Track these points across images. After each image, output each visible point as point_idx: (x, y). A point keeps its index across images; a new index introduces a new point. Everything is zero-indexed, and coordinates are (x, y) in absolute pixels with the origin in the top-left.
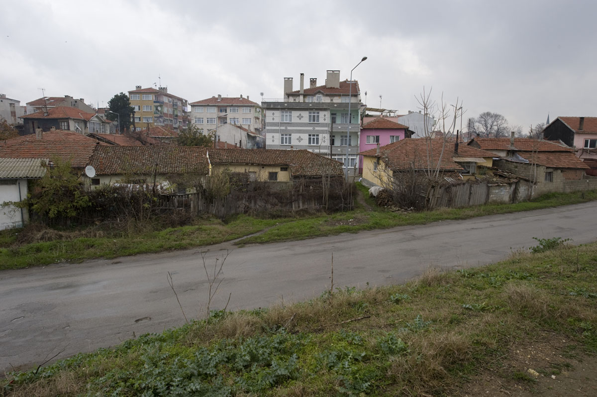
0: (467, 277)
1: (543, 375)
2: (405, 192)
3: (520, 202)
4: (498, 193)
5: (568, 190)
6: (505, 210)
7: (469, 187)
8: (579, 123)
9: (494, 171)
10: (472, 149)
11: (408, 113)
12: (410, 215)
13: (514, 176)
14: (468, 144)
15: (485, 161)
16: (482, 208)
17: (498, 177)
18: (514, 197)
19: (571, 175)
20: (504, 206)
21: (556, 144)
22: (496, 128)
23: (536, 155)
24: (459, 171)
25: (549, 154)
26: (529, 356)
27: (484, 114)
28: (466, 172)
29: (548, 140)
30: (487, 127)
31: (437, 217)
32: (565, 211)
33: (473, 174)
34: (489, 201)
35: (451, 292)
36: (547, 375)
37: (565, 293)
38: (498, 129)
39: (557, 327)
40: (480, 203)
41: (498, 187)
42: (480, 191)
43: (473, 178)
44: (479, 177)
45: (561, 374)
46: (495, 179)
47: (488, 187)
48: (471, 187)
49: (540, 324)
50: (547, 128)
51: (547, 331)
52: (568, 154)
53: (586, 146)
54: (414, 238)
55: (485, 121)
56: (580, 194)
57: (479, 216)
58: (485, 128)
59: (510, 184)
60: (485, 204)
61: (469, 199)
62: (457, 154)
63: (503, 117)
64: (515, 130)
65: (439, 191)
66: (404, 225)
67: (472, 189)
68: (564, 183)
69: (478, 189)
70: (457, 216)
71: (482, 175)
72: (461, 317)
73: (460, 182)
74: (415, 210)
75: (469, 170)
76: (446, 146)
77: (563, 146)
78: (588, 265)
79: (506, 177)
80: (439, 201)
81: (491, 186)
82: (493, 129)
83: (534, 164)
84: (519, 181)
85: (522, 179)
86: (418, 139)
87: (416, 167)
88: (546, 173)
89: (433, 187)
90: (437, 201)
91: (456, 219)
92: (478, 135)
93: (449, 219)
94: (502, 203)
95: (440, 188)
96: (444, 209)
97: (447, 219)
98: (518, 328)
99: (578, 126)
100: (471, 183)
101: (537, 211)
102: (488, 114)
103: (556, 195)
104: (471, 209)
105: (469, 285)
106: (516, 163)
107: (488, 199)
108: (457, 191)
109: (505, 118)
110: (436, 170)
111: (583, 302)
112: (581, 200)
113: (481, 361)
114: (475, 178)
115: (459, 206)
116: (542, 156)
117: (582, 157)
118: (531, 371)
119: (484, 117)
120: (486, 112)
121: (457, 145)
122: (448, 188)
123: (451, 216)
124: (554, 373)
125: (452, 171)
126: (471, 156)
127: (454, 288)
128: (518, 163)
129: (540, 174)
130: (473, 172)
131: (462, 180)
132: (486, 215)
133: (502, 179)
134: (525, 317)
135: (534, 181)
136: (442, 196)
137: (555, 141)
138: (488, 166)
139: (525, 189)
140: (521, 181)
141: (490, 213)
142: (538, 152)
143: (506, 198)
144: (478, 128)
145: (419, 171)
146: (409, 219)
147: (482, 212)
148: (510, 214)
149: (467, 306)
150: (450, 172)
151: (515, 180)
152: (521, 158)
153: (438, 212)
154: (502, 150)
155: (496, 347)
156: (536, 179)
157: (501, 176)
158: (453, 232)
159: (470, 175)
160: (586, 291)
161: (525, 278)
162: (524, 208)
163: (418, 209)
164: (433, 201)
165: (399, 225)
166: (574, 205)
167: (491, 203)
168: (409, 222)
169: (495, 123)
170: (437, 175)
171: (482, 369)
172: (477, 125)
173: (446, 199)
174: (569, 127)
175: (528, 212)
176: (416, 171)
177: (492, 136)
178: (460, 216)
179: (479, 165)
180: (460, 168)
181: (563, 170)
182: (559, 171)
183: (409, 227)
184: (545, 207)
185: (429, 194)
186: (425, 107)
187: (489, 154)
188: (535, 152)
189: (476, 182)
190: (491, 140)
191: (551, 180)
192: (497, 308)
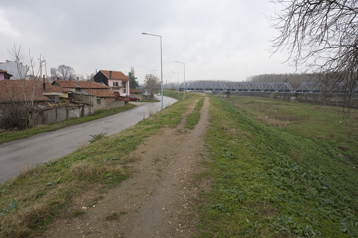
0: (51, 166)
1: (89, 208)
2: (9, 117)
3: (86, 117)
4: (73, 112)
5: (108, 108)
6: (78, 122)
7: (55, 111)
8: (109, 74)
9: (69, 100)
10: (55, 87)
11: (6, 62)
12: (15, 133)
13: (81, 102)
14: (52, 84)
15: (63, 94)
16: (65, 122)
17: (72, 103)
18: (82, 115)
19: (109, 100)
20: (77, 120)
21: (100, 84)
22: (69, 75)
23: (91, 90)
24: (48, 101)
25: (98, 89)
26: (83, 200)
27: (61, 66)
28: (52, 101)
29: (96, 82)
30: (64, 74)
31: (35, 132)
32: (107, 119)
33: (57, 103)
34: (69, 118)
35: (39, 178)
36: (91, 206)
37: (102, 161)
38: (70, 76)
39: (97, 179)
40: (63, 120)
41: (72, 109)
42: (62, 113)
43: (57, 105)
44: (61, 104)
45: (98, 203)
46: (70, 105)
47: (67, 110)
48: (56, 110)
49: (89, 181)
50: (96, 76)
51: (93, 183)
52: (107, 89)
53: (114, 85)
54: (19, 148)
55: (62, 70)
56: (114, 109)
57: (63, 127)
58: (62, 74)
59: (79, 107)
60: (66, 120)
61: (56, 118)
62: (45, 90)
63: (72, 69)
64: (80, 77)
65: (35, 115)
66: (10, 141)
67: (57, 112)
68: (106, 105)
69: (61, 111)
70: (49, 130)
71: (62, 102)
72: (44, 191)
73: (49, 108)
74: (18, 129)
75: (54, 100)
76: (36, 85)
77: (104, 85)
78: (114, 144)
79: (76, 103)
80: (36, 121)
81: (69, 109)
82: (68, 75)
83: (90, 95)
84: (84, 105)
85: (85, 104)
86: (15, 80)
87: (15, 99)
88: (97, 100)
89: (30, 112)
90: (35, 121)
91: (49, 131)
92: (58, 78)
93: (44, 132)
94: (76, 118)
95: (36, 113)
96: (40, 126)
97: (42, 132)
98: (78, 187)
99: (109, 75)
100: (56, 108)
101: (95, 120)
102: (63, 66)
103: (103, 111)
104: (58, 124)
105: (51, 171)
106: (81, 95)
107: (68, 117)
108: (48, 114)
109: (74, 69)
110: (31, 101)
111: (110, 163)
112: (114, 113)
113: (55, 214)
114: (59, 105)
115: (50, 123)
116: (95, 91)
117: (113, 91)
118: (83, 207)
119: (61, 68)
120: (62, 65)
121: (44, 85)
122: (41, 112)
123: (46, 130)
124: (94, 204)
125: (43, 101)
126: (55, 91)
127: (41, 175)
128: (82, 95)
129: (94, 100)
130: (57, 101)
131: (50, 106)
132: (67, 126)
133: (74, 105)
134: (81, 179)
135: (92, 105)
136: (38, 118)
137: (100, 83)
138: (66, 97)
139: (87, 110)
140: (85, 105)
141: (69, 125)
142: (92, 88)
143: (78, 115)
144: (58, 74)
145: (18, 102)
146: (14, 136)
147: (65, 125)
148: (81, 124)
149: (49, 183)
150: (42, 102)
151: (82, 105)
152: (84, 92)
153: (36, 129)
154: (73, 88)
155: (64, 202)
156: (93, 103)
157: (74, 103)
158: (47, 140)
159: (56, 103)
160: (111, 157)
161: (84, 158)
162: (88, 120)
163: (21, 128)
164: (31, 122)
165: (6, 142)
166: (111, 116)
167: (69, 119)
168: (14, 138)
169: (68, 72)
170: (33, 104)
171: (56, 218)
172: (57, 72)
173: (40, 119)
174: (106, 76)
175: (90, 122)
176: (16, 102)
177: (67, 80)
178: (51, 129)
179: (61, 96)
180: (48, 99)
181: (105, 98)
182: (103, 99)
183: (14, 142)
184: (99, 118)
185: (28, 117)
186: (17, 58)
187: (65, 90)
188: (90, 88)
189: (60, 107)
190: (66, 82)
191: (100, 104)
192: (66, 180)
